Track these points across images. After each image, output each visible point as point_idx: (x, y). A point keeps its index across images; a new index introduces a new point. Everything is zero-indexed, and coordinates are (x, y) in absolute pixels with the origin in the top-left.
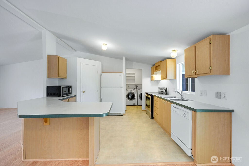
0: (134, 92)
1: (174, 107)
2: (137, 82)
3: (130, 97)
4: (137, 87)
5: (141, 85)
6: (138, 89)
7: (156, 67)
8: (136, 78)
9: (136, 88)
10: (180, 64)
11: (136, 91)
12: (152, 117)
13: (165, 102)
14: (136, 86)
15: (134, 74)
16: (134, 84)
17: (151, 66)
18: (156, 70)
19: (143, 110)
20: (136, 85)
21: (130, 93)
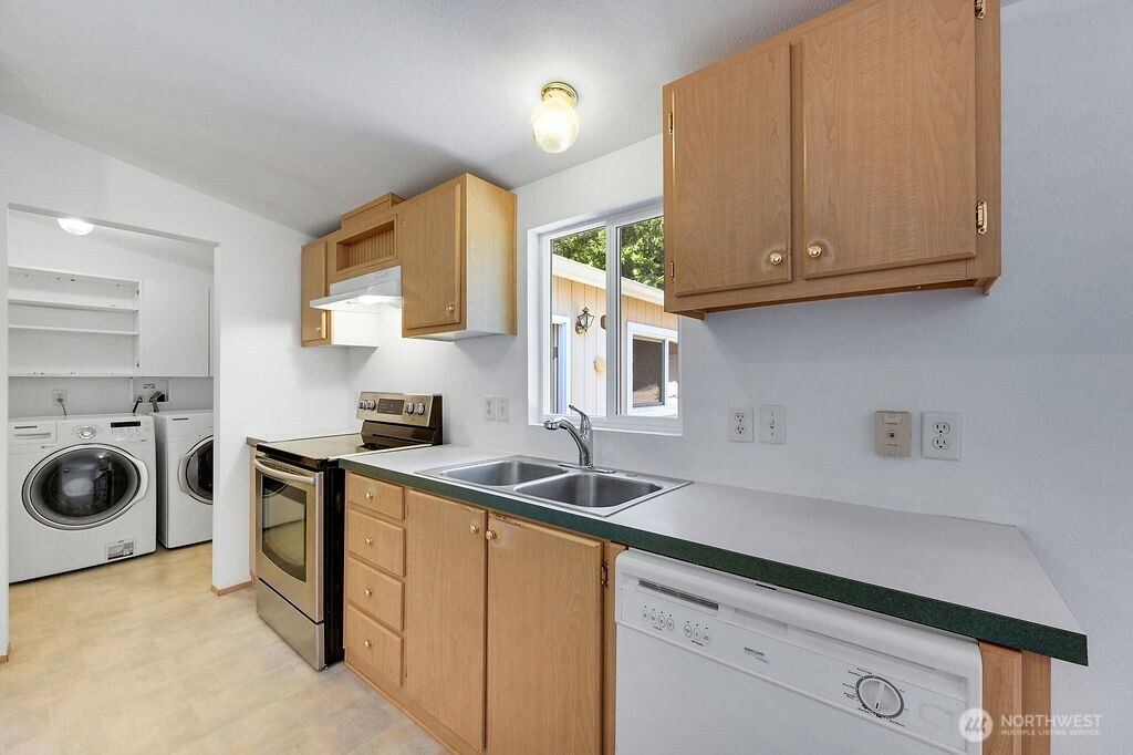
0: (121, 442)
1: (643, 583)
2: (155, 362)
3: (77, 487)
4: (162, 398)
5: (208, 383)
6: (167, 417)
7: (347, 244)
8: (144, 328)
9: (146, 405)
10: (540, 235)
11: (146, 432)
12: (334, 653)
13: (494, 523)
14: (147, 393)
15: (132, 289)
16: (129, 372)
17: (303, 239)
18: (347, 266)
19: (221, 593)
20: (148, 382)
21: (83, 457)
